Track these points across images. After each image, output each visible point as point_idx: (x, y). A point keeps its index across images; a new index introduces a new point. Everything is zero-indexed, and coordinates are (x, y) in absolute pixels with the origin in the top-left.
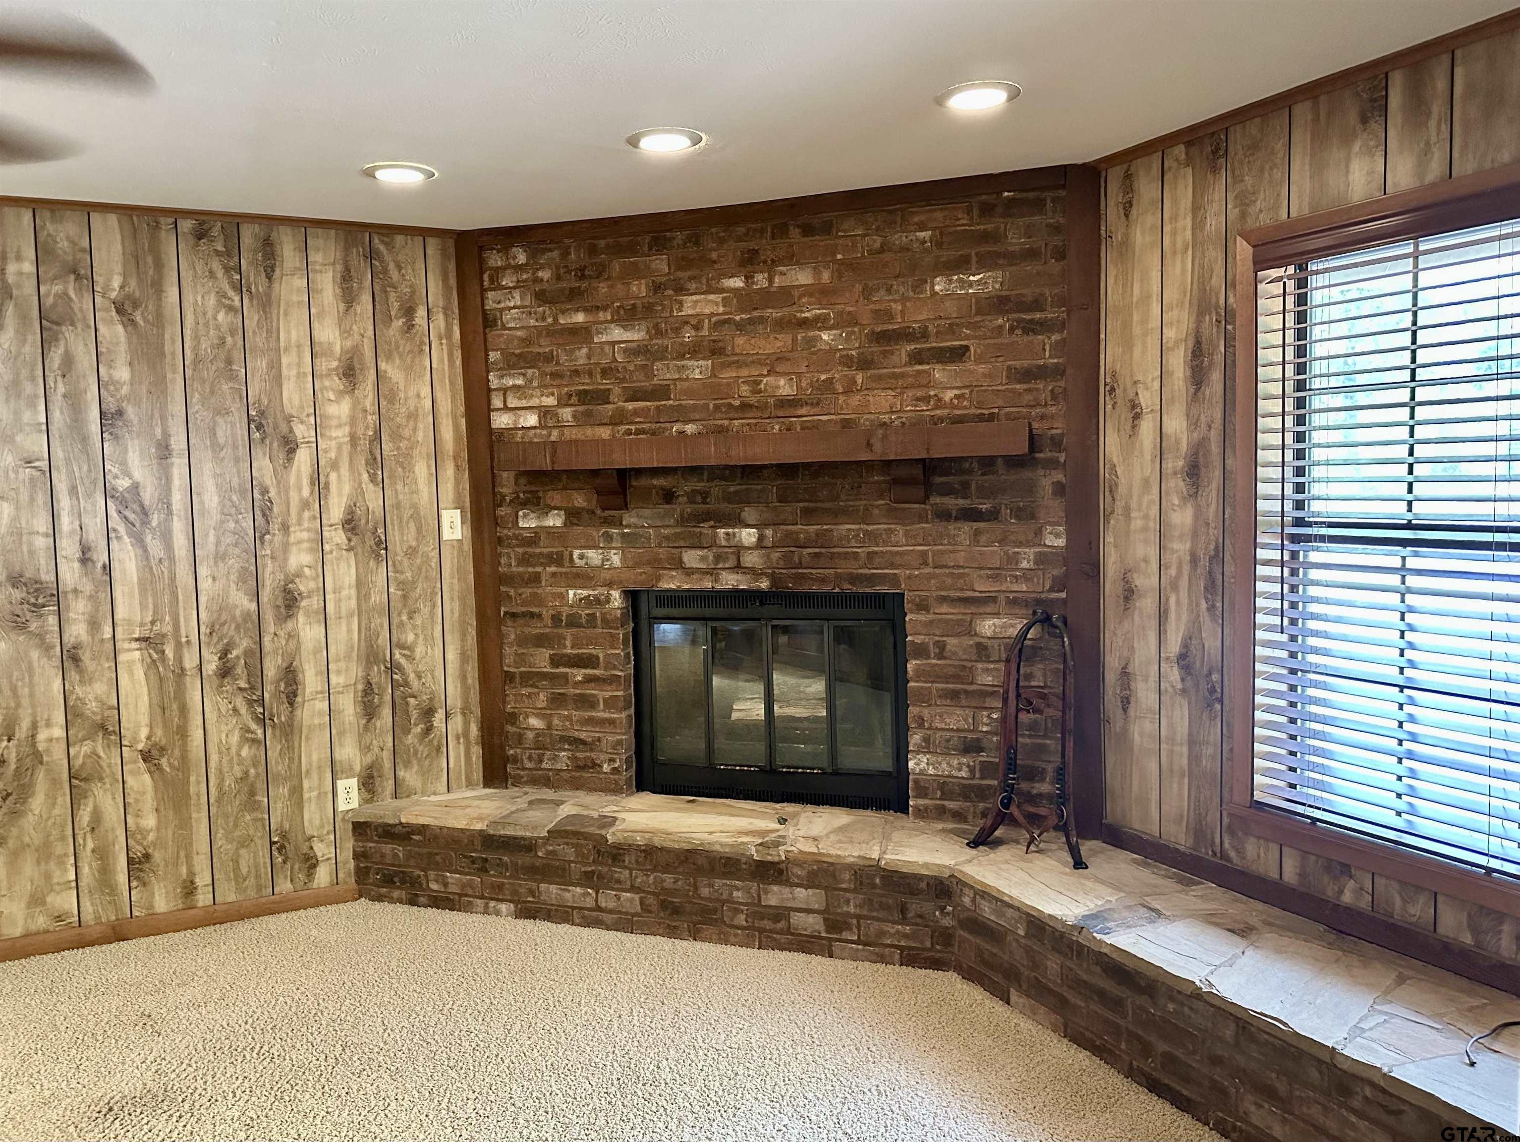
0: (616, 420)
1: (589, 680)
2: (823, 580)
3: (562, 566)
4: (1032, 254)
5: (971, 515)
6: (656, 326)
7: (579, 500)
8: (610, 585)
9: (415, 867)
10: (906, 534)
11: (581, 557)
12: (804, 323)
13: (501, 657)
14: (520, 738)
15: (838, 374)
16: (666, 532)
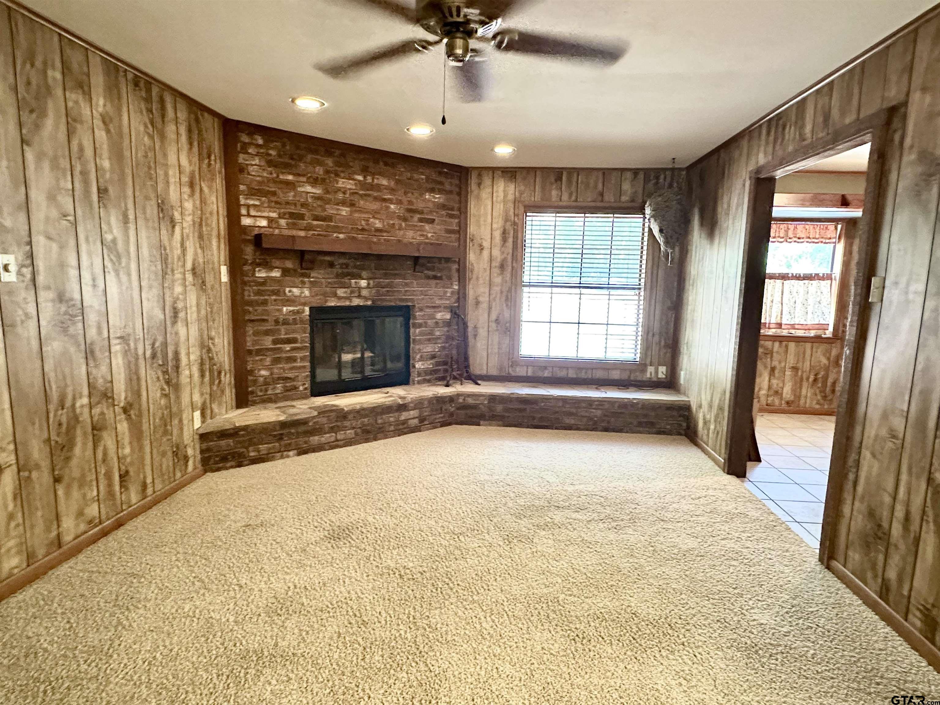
0: (308, 228)
1: (293, 349)
2: (390, 301)
3: (279, 296)
4: (451, 192)
5: (435, 277)
6: (326, 189)
7: (289, 264)
8: (304, 304)
9: (241, 448)
10: (417, 284)
11: (290, 291)
12: (385, 200)
13: (245, 342)
14: (255, 382)
15: (396, 222)
16: (330, 280)
